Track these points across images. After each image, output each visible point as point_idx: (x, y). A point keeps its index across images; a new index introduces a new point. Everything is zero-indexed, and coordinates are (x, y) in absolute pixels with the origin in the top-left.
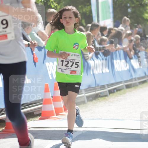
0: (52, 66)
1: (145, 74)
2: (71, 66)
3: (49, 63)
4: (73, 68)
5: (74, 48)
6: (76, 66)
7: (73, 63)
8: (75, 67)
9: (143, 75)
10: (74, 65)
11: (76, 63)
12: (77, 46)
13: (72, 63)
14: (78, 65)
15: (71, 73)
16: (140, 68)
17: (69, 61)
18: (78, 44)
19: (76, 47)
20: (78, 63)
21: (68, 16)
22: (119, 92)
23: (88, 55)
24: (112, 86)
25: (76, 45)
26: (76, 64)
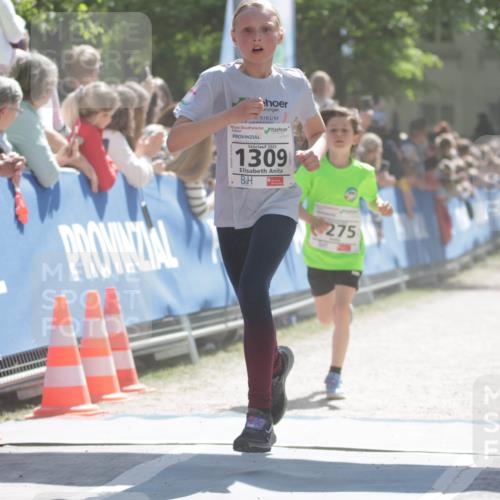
0: (81, 236)
1: (396, 262)
2: (340, 235)
3: (70, 225)
4: (344, 239)
5: (346, 197)
6: (351, 234)
7: (344, 227)
8: (349, 237)
9: (388, 266)
10: (346, 233)
11: (350, 227)
12: (353, 193)
13: (341, 229)
14: (354, 233)
15: (339, 249)
16: (379, 244)
17: (336, 225)
18: (355, 190)
19: (351, 197)
20: (354, 227)
21: (340, 127)
22: (305, 325)
23: (204, 200)
24: (285, 305)
25: (351, 190)
26: (350, 230)
